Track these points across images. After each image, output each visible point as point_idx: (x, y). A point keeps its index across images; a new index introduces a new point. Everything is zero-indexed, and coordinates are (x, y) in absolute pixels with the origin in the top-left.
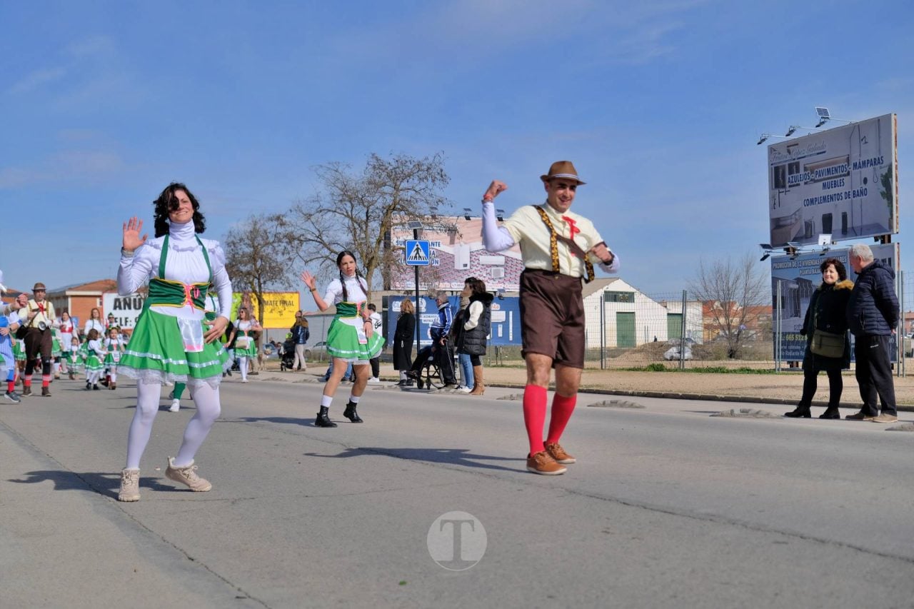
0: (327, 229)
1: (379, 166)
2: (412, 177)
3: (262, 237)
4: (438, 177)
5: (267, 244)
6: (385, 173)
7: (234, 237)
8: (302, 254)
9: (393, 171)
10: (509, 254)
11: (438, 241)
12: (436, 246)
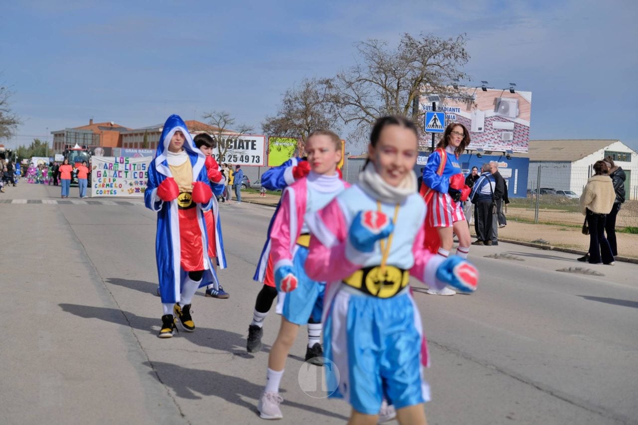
0: (365, 95)
1: (411, 44)
2: (438, 54)
3: (313, 97)
4: (460, 55)
5: (317, 103)
6: (416, 51)
7: (291, 96)
8: (343, 115)
9: (423, 49)
10: (518, 121)
11: (458, 108)
12: (457, 111)
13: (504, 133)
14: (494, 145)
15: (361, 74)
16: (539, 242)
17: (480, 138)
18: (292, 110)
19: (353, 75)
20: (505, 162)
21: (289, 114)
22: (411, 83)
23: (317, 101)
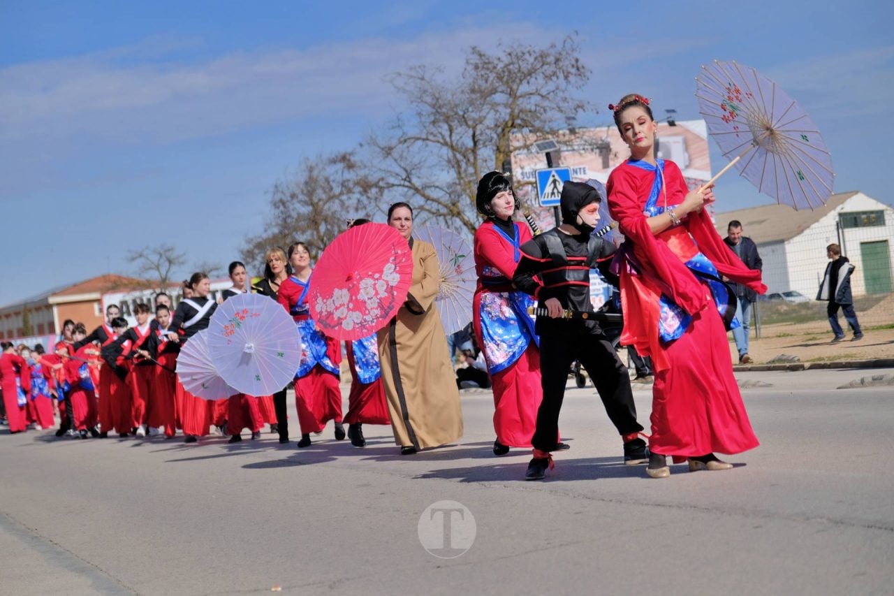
0: (417, 166)
1: (483, 64)
2: (533, 75)
3: (323, 188)
4: (573, 71)
5: (331, 198)
6: (494, 75)
7: (283, 192)
9: (505, 69)
10: (692, 173)
11: (582, 166)
12: (580, 173)
15: (405, 128)
16: (780, 360)
18: (289, 216)
19: (391, 133)
21: (285, 225)
22: (496, 132)
23: (332, 194)
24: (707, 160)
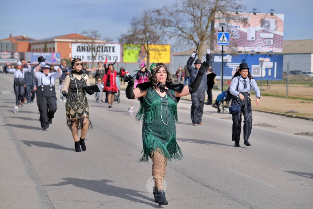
3: (149, 21)
7: (135, 21)
10: (277, 32)
11: (239, 26)
12: (238, 28)
13: (267, 40)
14: (261, 48)
15: (178, 7)
17: (253, 44)
18: (137, 29)
19: (173, 8)
20: (269, 58)
21: (135, 32)
22: (209, 12)
23: (152, 23)
24: (282, 28)
